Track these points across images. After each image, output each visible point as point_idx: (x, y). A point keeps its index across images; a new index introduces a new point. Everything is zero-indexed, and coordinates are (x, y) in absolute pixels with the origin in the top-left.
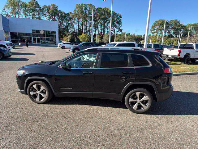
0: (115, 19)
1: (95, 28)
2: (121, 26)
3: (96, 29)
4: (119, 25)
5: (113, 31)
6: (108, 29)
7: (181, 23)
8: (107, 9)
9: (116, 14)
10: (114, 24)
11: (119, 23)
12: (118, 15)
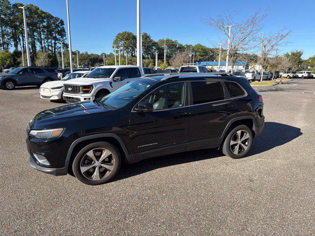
0: (53, 26)
1: (15, 40)
2: (64, 38)
3: (17, 43)
4: (62, 37)
5: (52, 47)
6: (41, 43)
7: (151, 39)
8: (36, 7)
9: (52, 17)
10: (52, 35)
11: (62, 33)
12: (57, 19)
